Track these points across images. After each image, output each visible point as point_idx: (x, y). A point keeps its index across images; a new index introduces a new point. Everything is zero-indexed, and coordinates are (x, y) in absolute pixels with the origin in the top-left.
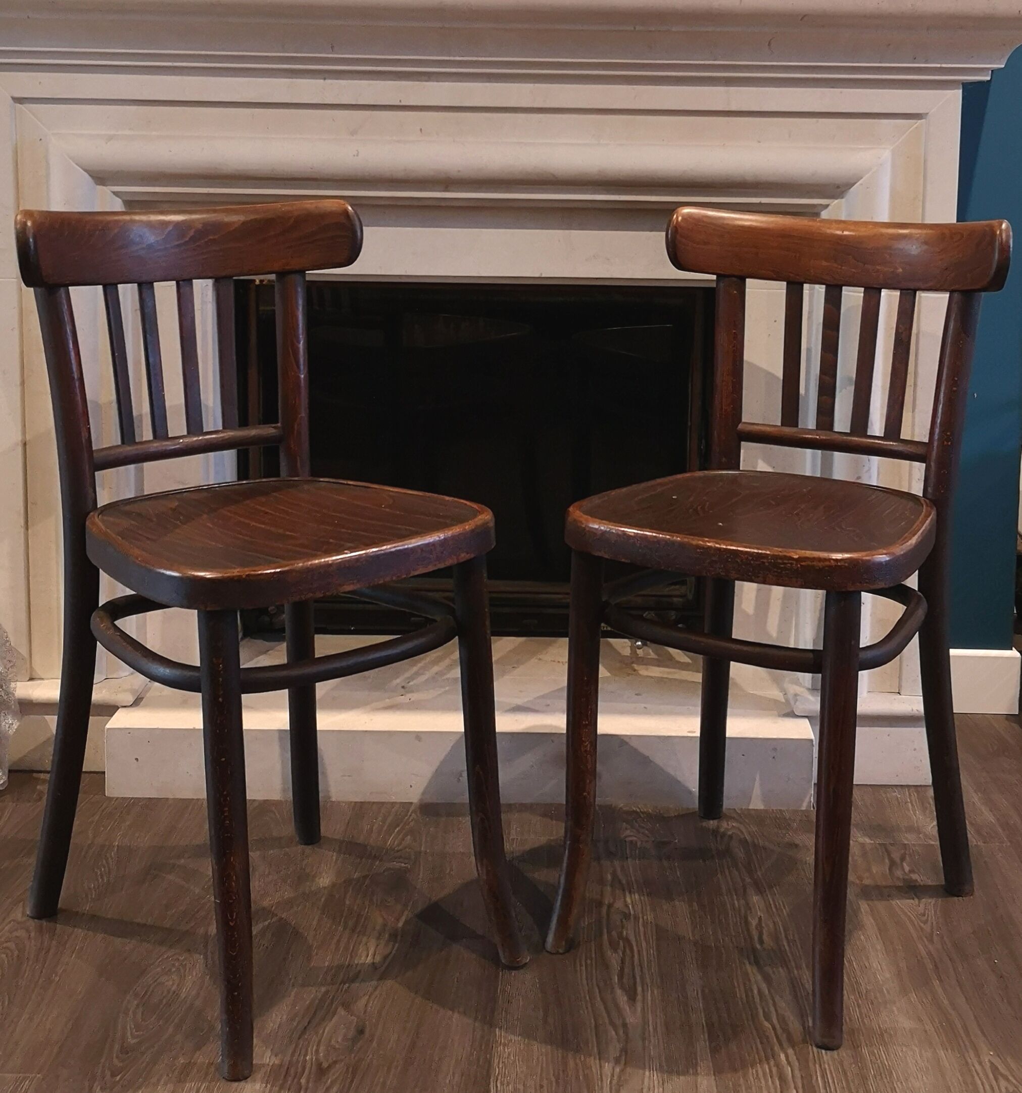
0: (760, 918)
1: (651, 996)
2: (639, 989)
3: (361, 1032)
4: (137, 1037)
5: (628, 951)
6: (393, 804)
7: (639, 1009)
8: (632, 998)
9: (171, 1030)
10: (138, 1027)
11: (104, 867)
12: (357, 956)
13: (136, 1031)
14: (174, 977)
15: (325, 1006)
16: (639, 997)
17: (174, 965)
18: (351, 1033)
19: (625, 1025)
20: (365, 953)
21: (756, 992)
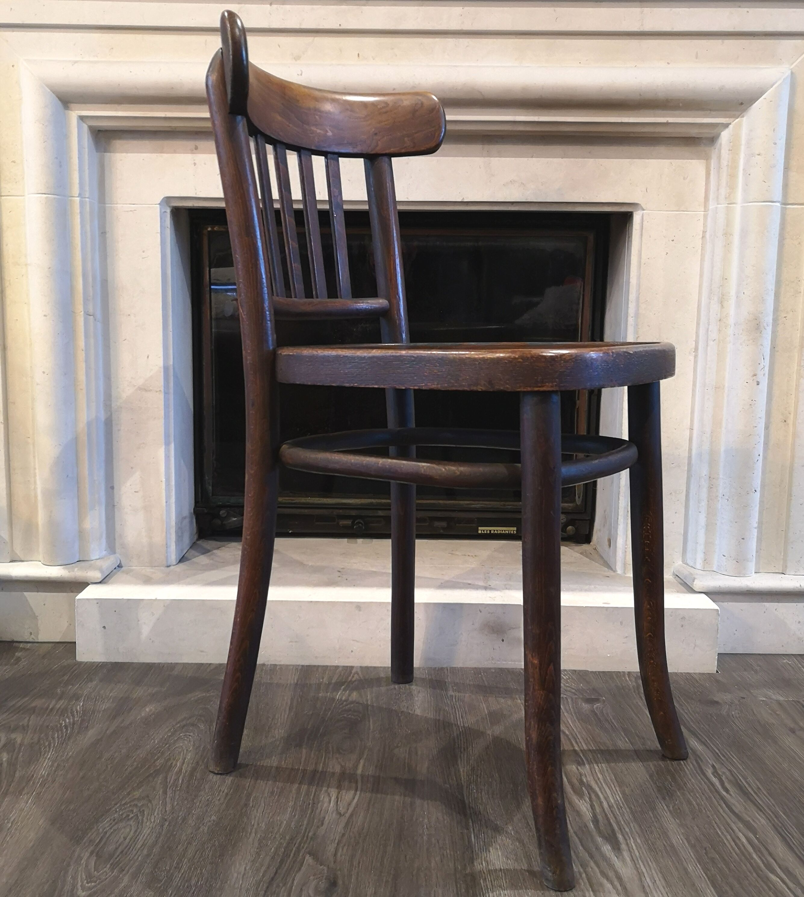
0: (713, 766)
1: (634, 843)
2: (620, 837)
3: (333, 884)
4: (90, 888)
5: (593, 796)
6: (337, 667)
7: (628, 859)
8: (616, 847)
9: (126, 879)
10: (90, 878)
11: (69, 719)
12: (318, 803)
13: (88, 883)
14: (131, 822)
15: (292, 855)
16: (623, 846)
17: (132, 811)
18: (323, 885)
19: (619, 878)
20: (327, 799)
21: (744, 840)
